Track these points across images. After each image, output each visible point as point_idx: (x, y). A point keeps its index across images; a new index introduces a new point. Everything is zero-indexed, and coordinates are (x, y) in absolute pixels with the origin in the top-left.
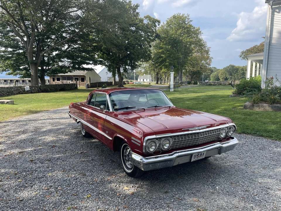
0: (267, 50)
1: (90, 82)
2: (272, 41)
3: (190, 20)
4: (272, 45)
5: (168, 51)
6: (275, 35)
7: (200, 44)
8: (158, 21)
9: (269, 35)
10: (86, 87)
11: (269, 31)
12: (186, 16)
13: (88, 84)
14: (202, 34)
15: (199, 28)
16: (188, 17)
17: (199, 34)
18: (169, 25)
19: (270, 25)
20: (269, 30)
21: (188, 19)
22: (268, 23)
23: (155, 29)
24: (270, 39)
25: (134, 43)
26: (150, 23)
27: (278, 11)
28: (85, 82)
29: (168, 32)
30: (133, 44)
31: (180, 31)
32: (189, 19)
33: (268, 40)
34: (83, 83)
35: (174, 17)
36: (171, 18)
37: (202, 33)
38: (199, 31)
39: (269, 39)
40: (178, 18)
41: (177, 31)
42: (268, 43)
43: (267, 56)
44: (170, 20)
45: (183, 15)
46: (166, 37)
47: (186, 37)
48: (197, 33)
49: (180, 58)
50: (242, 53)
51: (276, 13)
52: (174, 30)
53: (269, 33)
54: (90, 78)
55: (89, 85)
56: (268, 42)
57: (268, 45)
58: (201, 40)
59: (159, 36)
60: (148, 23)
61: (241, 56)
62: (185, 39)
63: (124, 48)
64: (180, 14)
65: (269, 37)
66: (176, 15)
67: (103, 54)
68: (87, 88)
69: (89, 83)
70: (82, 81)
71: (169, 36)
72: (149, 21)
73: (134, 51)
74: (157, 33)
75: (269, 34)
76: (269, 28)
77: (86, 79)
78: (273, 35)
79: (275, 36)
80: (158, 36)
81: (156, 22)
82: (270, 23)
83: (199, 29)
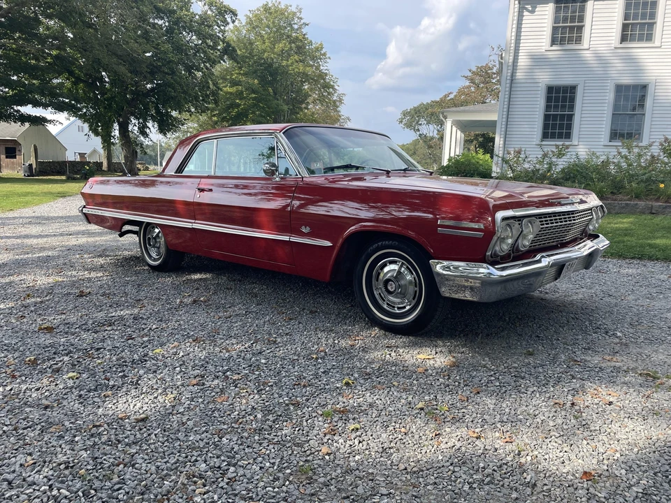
0: (507, 93)
1: (36, 158)
2: (517, 74)
3: (302, 21)
4: (517, 81)
5: (254, 92)
6: (523, 61)
7: (324, 84)
8: (231, 12)
9: (511, 61)
10: (25, 172)
11: (511, 51)
12: (294, 10)
13: (31, 165)
14: (328, 60)
15: (320, 45)
16: (298, 14)
17: (321, 59)
18: (254, 28)
19: (513, 38)
20: (512, 48)
21: (298, 18)
22: (511, 34)
23: (223, 32)
24: (513, 69)
25: (173, 57)
26: (209, 12)
27: (530, 9)
28: (19, 158)
29: (251, 44)
30: (170, 61)
31: (281, 45)
32: (301, 19)
33: (509, 71)
34: (13, 163)
35: (266, 9)
36: (258, 10)
37: (329, 58)
38: (322, 52)
39: (511, 68)
40: (276, 12)
41: (274, 45)
42: (509, 78)
43: (506, 106)
44: (256, 16)
45: (287, 7)
46: (247, 57)
47: (297, 62)
48: (317, 55)
49: (283, 111)
50: (404, 115)
51: (526, 13)
52: (267, 41)
53: (511, 54)
54: (35, 146)
55: (34, 166)
56: (509, 74)
57: (508, 81)
58: (326, 74)
59: (233, 50)
60: (206, 13)
61: (401, 122)
62: (293, 65)
63: (146, 69)
64: (280, 2)
65: (510, 64)
66: (270, 5)
67: (75, 83)
68: (28, 176)
69: (32, 161)
70: (7, 157)
71: (256, 55)
72: (207, 7)
73: (174, 81)
74: (228, 43)
75: (511, 58)
76: (512, 45)
77: (20, 151)
78: (519, 60)
79: (522, 64)
80: (229, 51)
81: (225, 12)
82: (513, 34)
83: (322, 48)
